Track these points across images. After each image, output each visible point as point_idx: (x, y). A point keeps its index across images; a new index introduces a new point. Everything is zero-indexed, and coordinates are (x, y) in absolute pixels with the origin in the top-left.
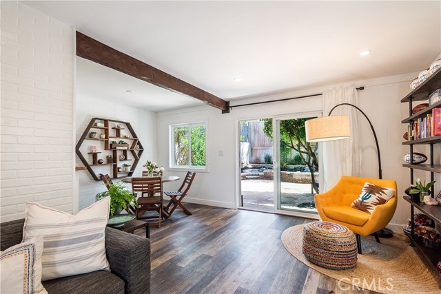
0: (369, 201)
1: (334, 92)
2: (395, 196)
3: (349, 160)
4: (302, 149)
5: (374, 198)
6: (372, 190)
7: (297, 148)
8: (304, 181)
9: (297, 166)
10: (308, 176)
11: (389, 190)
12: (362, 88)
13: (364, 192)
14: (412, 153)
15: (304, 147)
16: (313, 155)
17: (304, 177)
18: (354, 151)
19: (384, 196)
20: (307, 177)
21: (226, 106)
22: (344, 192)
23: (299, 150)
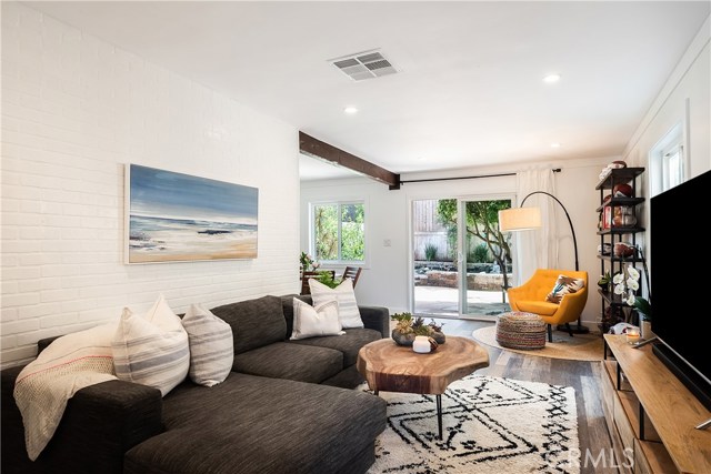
0: (560, 293)
1: (529, 172)
2: (585, 286)
3: (545, 251)
4: (491, 237)
5: (565, 289)
6: (565, 281)
7: (483, 235)
8: (492, 287)
9: (479, 264)
10: (498, 279)
11: (579, 280)
12: (559, 170)
13: (557, 284)
14: (603, 244)
15: (494, 234)
16: (506, 246)
17: (491, 281)
18: (550, 241)
19: (574, 287)
20: (496, 281)
21: (395, 181)
22: (539, 287)
23: (486, 239)
